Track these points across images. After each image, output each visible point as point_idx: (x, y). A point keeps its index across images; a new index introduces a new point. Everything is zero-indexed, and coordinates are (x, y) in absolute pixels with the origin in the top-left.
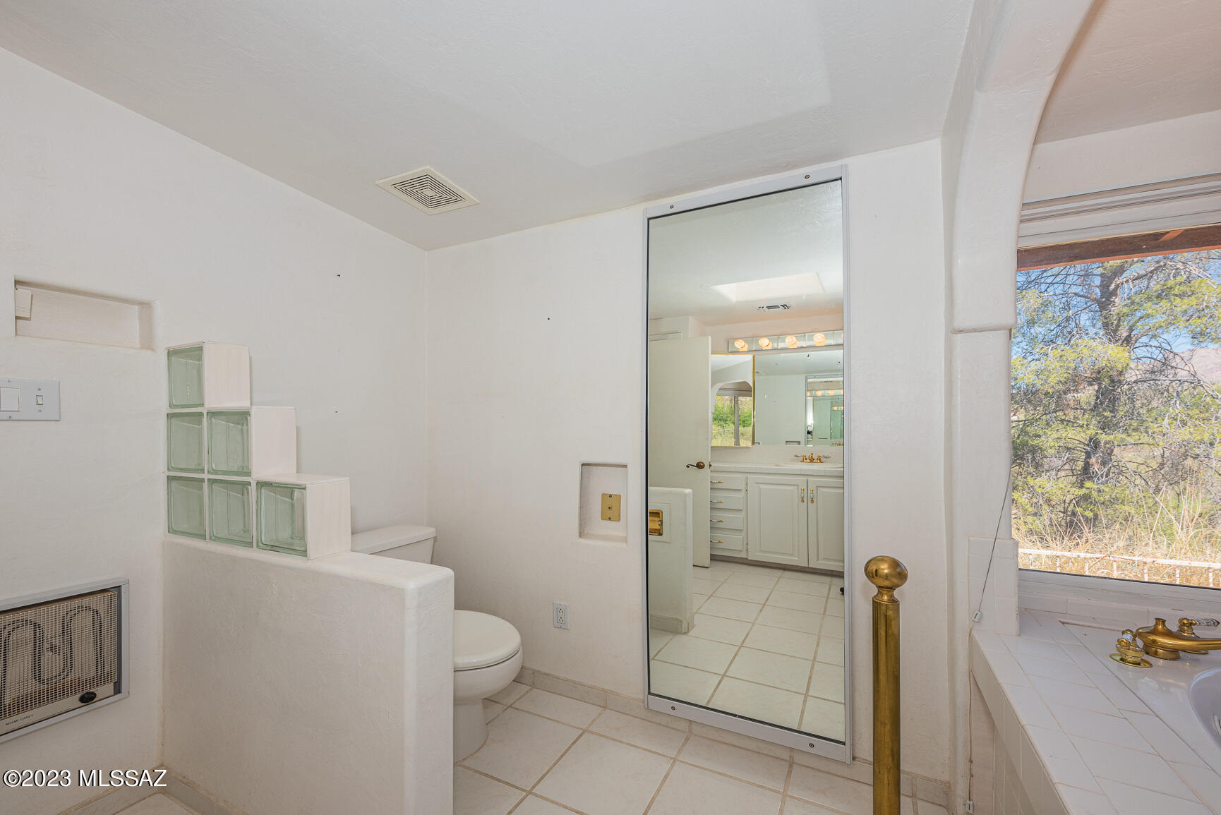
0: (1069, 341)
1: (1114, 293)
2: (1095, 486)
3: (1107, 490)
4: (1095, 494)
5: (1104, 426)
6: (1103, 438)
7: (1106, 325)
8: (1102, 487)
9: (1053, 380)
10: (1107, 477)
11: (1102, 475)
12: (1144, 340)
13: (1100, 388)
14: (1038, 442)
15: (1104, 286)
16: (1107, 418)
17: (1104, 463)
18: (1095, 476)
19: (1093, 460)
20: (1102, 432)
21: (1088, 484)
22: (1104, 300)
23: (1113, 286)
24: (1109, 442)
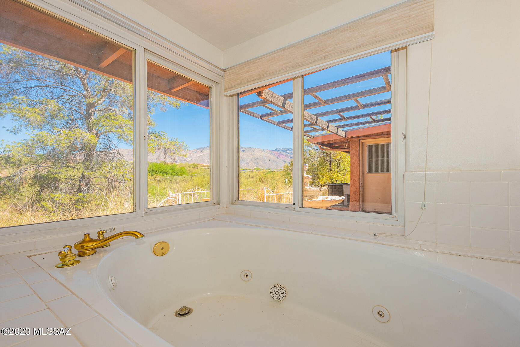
0: (71, 129)
1: (91, 114)
2: (83, 195)
3: (87, 196)
4: (82, 198)
5: (87, 168)
6: (86, 173)
7: (88, 127)
8: (85, 195)
9: (63, 145)
10: (87, 190)
11: (86, 190)
12: (102, 136)
13: (85, 152)
14: (56, 175)
15: (87, 110)
16: (88, 165)
17: (87, 185)
18: (83, 191)
19: (82, 183)
20: (86, 171)
21: (80, 194)
22: (87, 116)
23: (91, 111)
24: (88, 175)
